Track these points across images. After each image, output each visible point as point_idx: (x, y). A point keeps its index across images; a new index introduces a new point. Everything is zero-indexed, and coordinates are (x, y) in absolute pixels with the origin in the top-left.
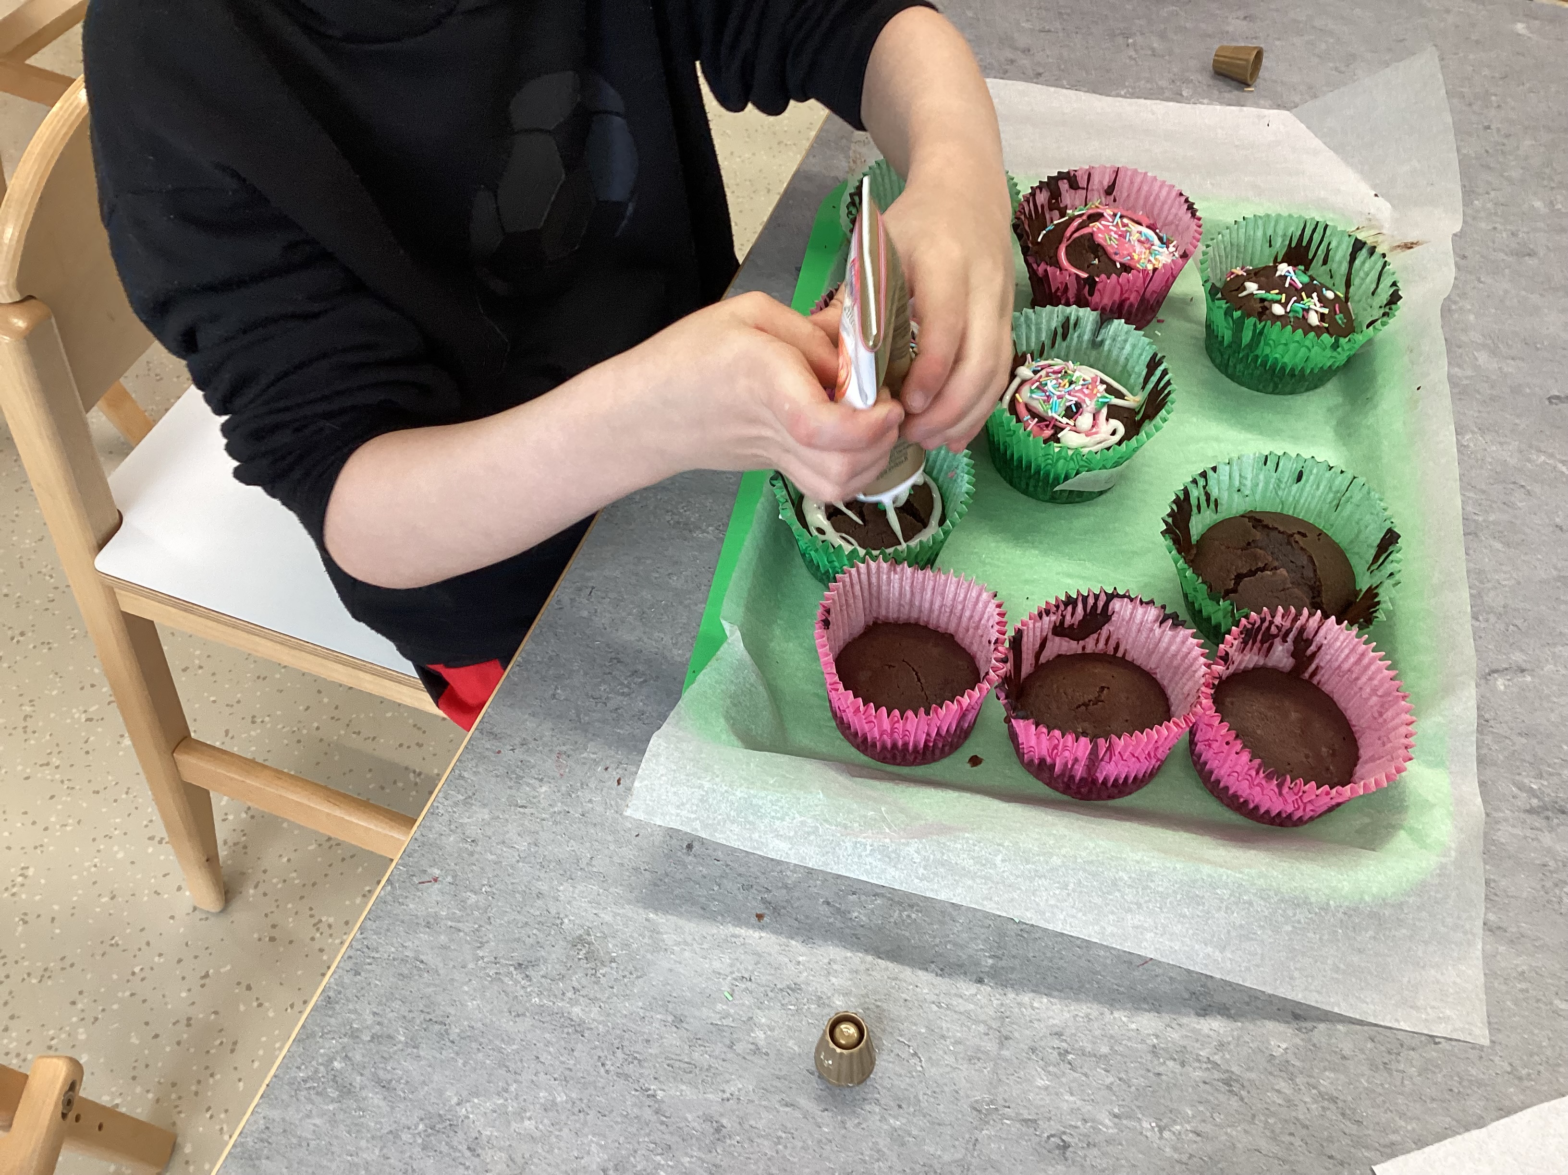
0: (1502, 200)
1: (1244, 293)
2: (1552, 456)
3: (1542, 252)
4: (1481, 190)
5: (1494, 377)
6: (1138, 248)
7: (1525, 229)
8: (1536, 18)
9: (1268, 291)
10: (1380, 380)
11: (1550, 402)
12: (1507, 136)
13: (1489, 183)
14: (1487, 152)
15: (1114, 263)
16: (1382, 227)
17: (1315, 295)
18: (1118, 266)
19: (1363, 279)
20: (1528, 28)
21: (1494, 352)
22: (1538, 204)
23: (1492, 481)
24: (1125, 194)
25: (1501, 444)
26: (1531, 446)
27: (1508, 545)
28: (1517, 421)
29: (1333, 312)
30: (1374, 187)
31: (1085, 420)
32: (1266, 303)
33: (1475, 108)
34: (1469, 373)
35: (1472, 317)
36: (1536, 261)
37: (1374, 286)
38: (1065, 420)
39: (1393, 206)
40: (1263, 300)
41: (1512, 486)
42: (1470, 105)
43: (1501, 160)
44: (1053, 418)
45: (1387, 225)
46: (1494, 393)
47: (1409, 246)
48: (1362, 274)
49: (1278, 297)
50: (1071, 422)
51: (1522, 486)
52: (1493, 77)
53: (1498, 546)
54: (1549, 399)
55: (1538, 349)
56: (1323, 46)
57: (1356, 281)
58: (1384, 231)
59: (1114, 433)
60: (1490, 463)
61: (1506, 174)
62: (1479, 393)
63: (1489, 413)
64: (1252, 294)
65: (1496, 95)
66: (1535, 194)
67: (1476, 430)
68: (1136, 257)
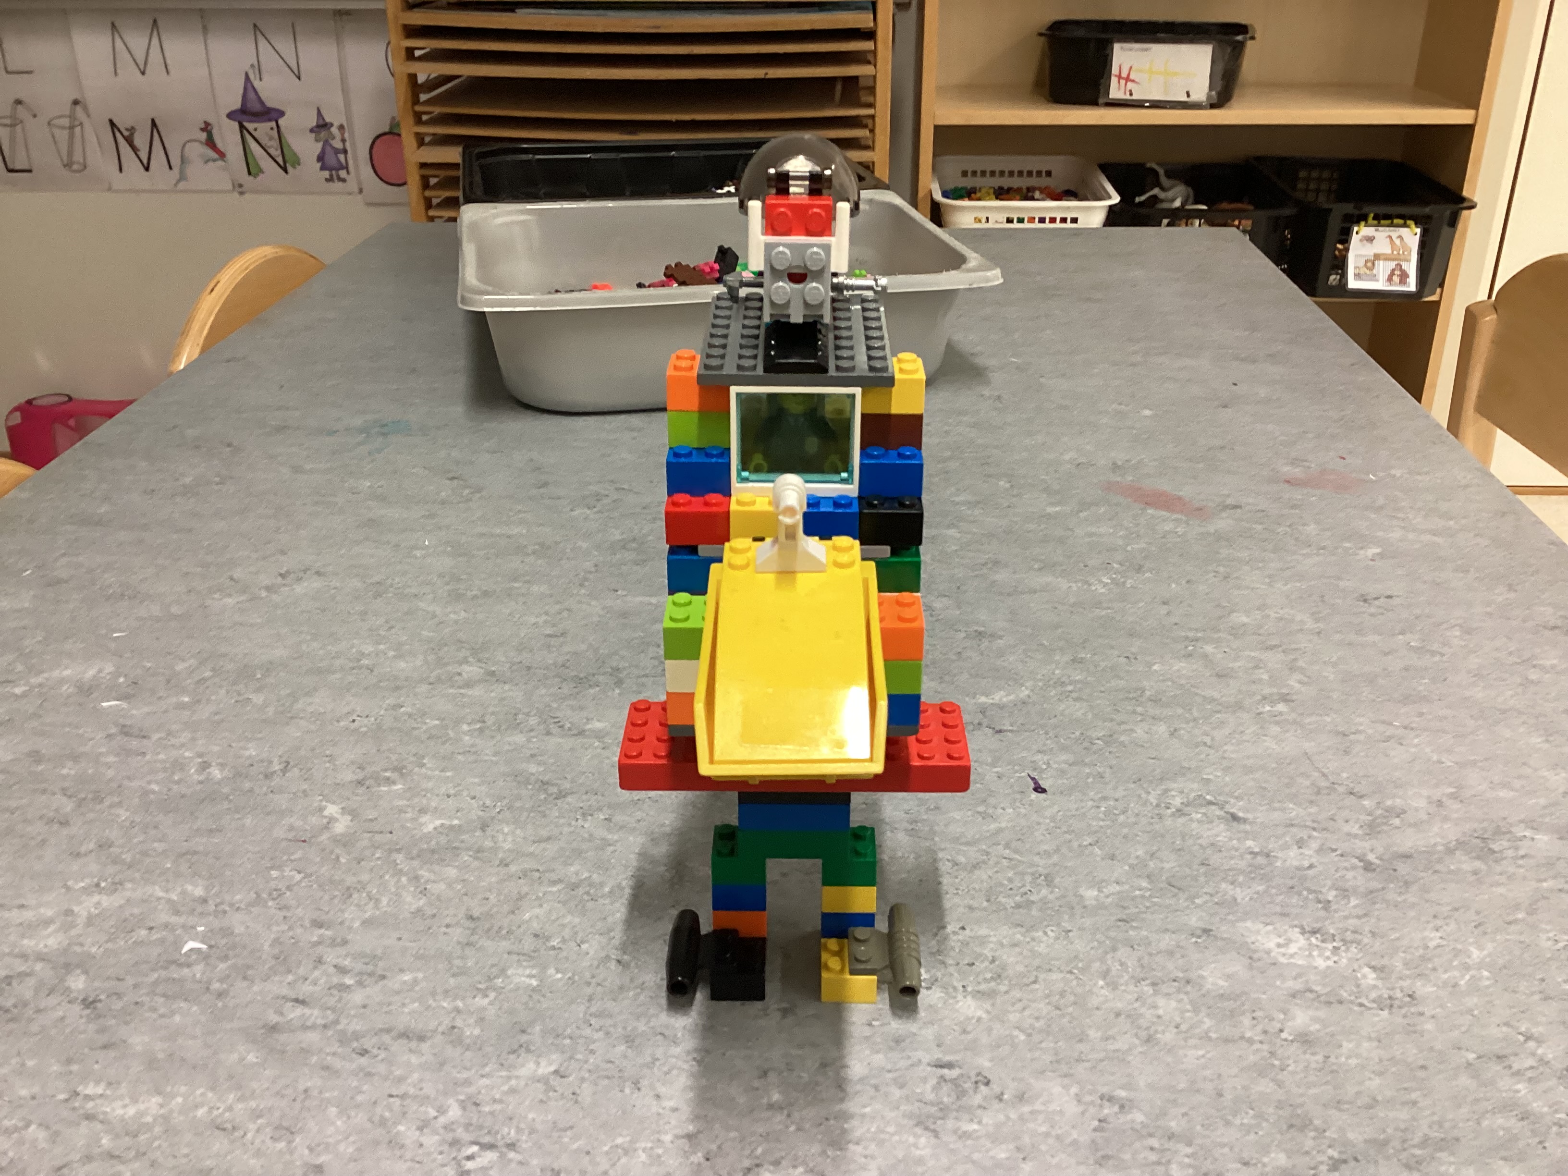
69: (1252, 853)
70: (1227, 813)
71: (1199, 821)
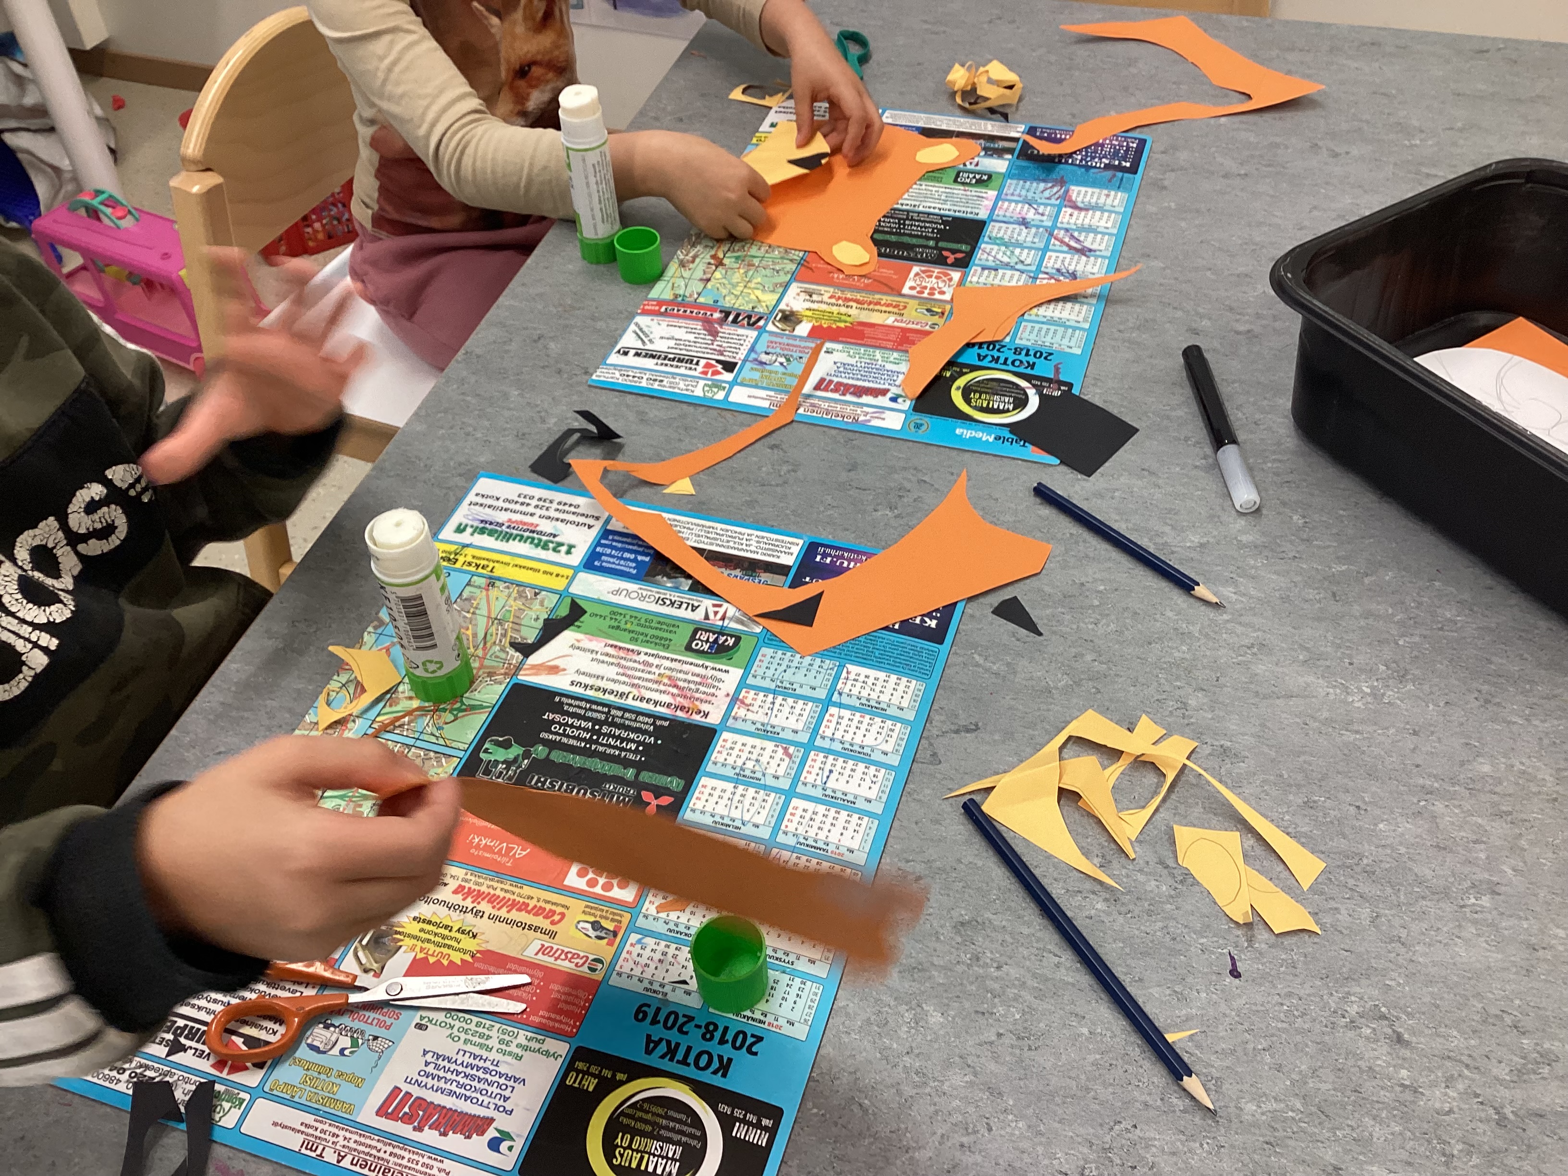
69: (1402, 1085)
70: (1394, 1031)
71: (1367, 1038)
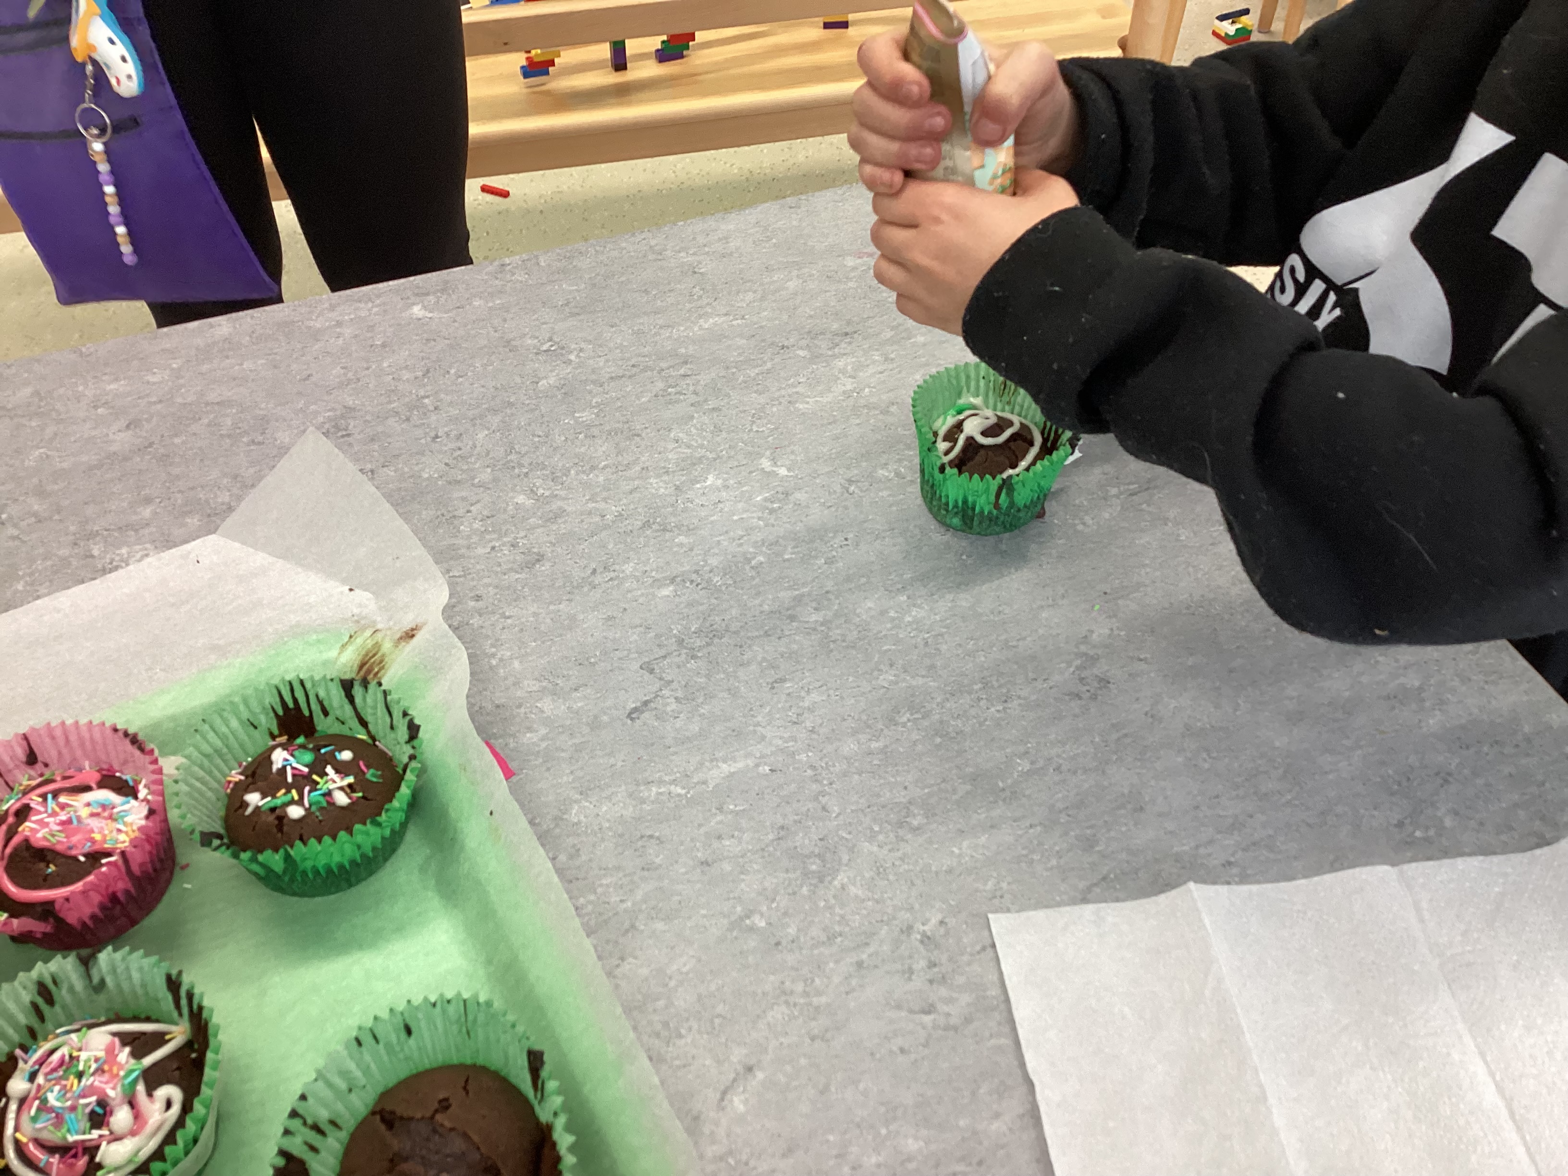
0: (485, 513)
1: (249, 810)
2: (661, 782)
3: (547, 550)
4: (460, 512)
5: (568, 722)
6: (94, 823)
7: (522, 534)
8: (428, 294)
9: (274, 797)
10: (453, 814)
11: (632, 719)
12: (459, 437)
13: (464, 499)
14: (446, 464)
15: (75, 858)
16: (375, 622)
17: (329, 769)
18: (82, 859)
19: (375, 714)
20: (425, 308)
21: (555, 693)
22: (521, 499)
23: (620, 849)
24: (54, 753)
25: (609, 798)
26: (638, 785)
27: (668, 919)
28: (612, 761)
29: (360, 775)
30: (344, 582)
31: (121, 1117)
32: (278, 811)
33: (415, 419)
34: (543, 731)
35: (516, 664)
36: (548, 565)
37: (388, 720)
38: (95, 1134)
39: (373, 593)
40: (273, 810)
41: (640, 843)
42: (408, 420)
43: (465, 467)
44: (76, 1142)
45: (379, 619)
46: (577, 741)
47: (410, 635)
48: (370, 711)
49: (288, 798)
50: (105, 1132)
51: (651, 837)
52: (416, 378)
53: (660, 926)
54: (629, 716)
55: (593, 664)
56: (229, 422)
57: (369, 718)
58: (379, 626)
59: (169, 1105)
60: (610, 829)
61: (476, 481)
62: (563, 750)
63: (582, 768)
64: (257, 808)
65: (428, 397)
66: (513, 490)
67: (578, 797)
68: (97, 837)
